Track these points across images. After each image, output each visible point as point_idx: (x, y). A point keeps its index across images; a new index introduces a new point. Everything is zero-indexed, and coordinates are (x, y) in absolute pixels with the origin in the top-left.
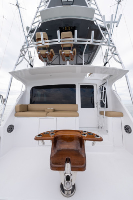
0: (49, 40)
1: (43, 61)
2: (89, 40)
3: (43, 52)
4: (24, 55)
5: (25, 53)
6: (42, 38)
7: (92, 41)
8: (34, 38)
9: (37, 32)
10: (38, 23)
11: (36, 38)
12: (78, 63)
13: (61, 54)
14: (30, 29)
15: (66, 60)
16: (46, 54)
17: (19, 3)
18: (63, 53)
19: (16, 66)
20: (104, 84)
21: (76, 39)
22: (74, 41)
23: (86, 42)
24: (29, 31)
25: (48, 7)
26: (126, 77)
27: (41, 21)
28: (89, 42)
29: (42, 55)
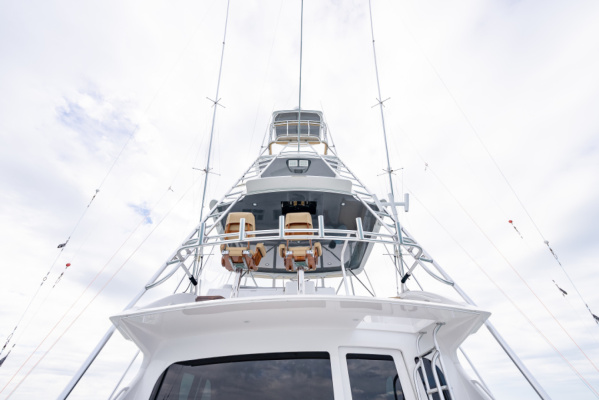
0: (257, 229)
1: (230, 270)
2: (353, 232)
3: (236, 252)
4: (182, 260)
5: (189, 253)
6: (242, 222)
7: (360, 234)
8: (223, 221)
9: (232, 210)
10: (239, 195)
11: (228, 222)
12: (325, 266)
13: (283, 255)
14: (218, 204)
15: (295, 268)
16: (244, 256)
17: (210, 167)
18: (287, 253)
19: (147, 288)
20: (429, 353)
21: (322, 230)
22: (316, 234)
23: (345, 235)
24: (215, 207)
25: (262, 176)
26: (489, 328)
27: (245, 193)
28: (354, 235)
29: (231, 258)
